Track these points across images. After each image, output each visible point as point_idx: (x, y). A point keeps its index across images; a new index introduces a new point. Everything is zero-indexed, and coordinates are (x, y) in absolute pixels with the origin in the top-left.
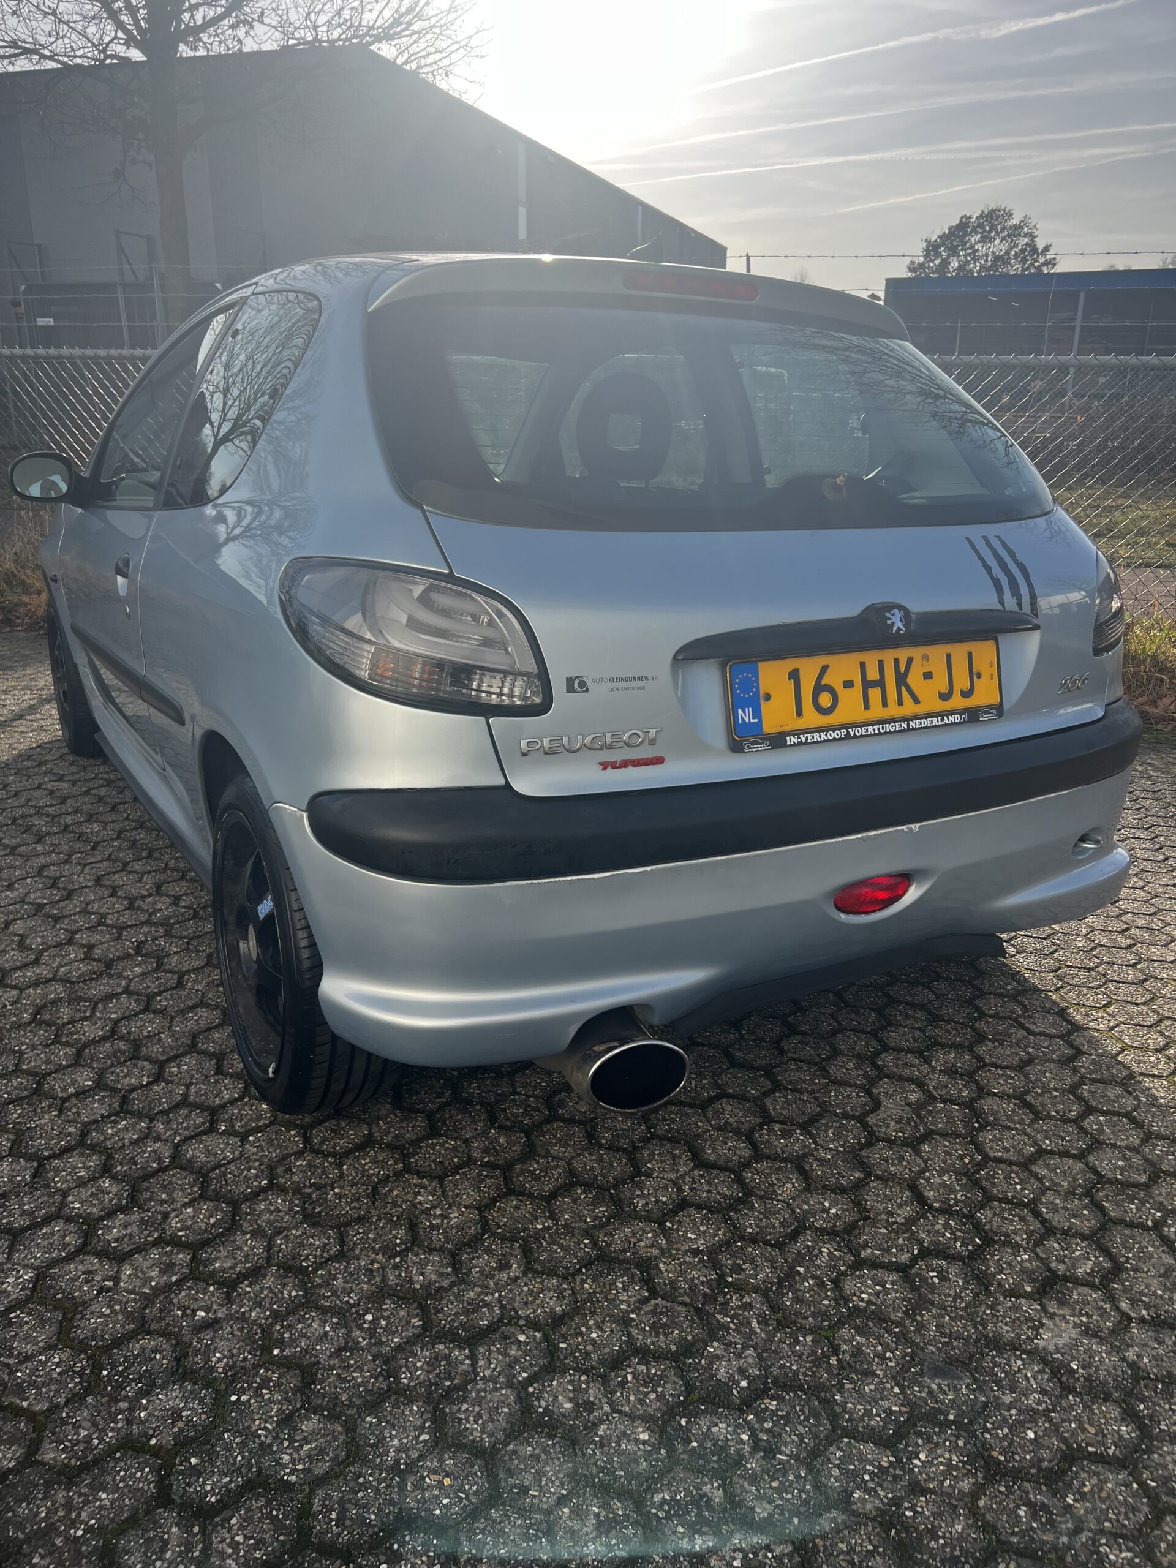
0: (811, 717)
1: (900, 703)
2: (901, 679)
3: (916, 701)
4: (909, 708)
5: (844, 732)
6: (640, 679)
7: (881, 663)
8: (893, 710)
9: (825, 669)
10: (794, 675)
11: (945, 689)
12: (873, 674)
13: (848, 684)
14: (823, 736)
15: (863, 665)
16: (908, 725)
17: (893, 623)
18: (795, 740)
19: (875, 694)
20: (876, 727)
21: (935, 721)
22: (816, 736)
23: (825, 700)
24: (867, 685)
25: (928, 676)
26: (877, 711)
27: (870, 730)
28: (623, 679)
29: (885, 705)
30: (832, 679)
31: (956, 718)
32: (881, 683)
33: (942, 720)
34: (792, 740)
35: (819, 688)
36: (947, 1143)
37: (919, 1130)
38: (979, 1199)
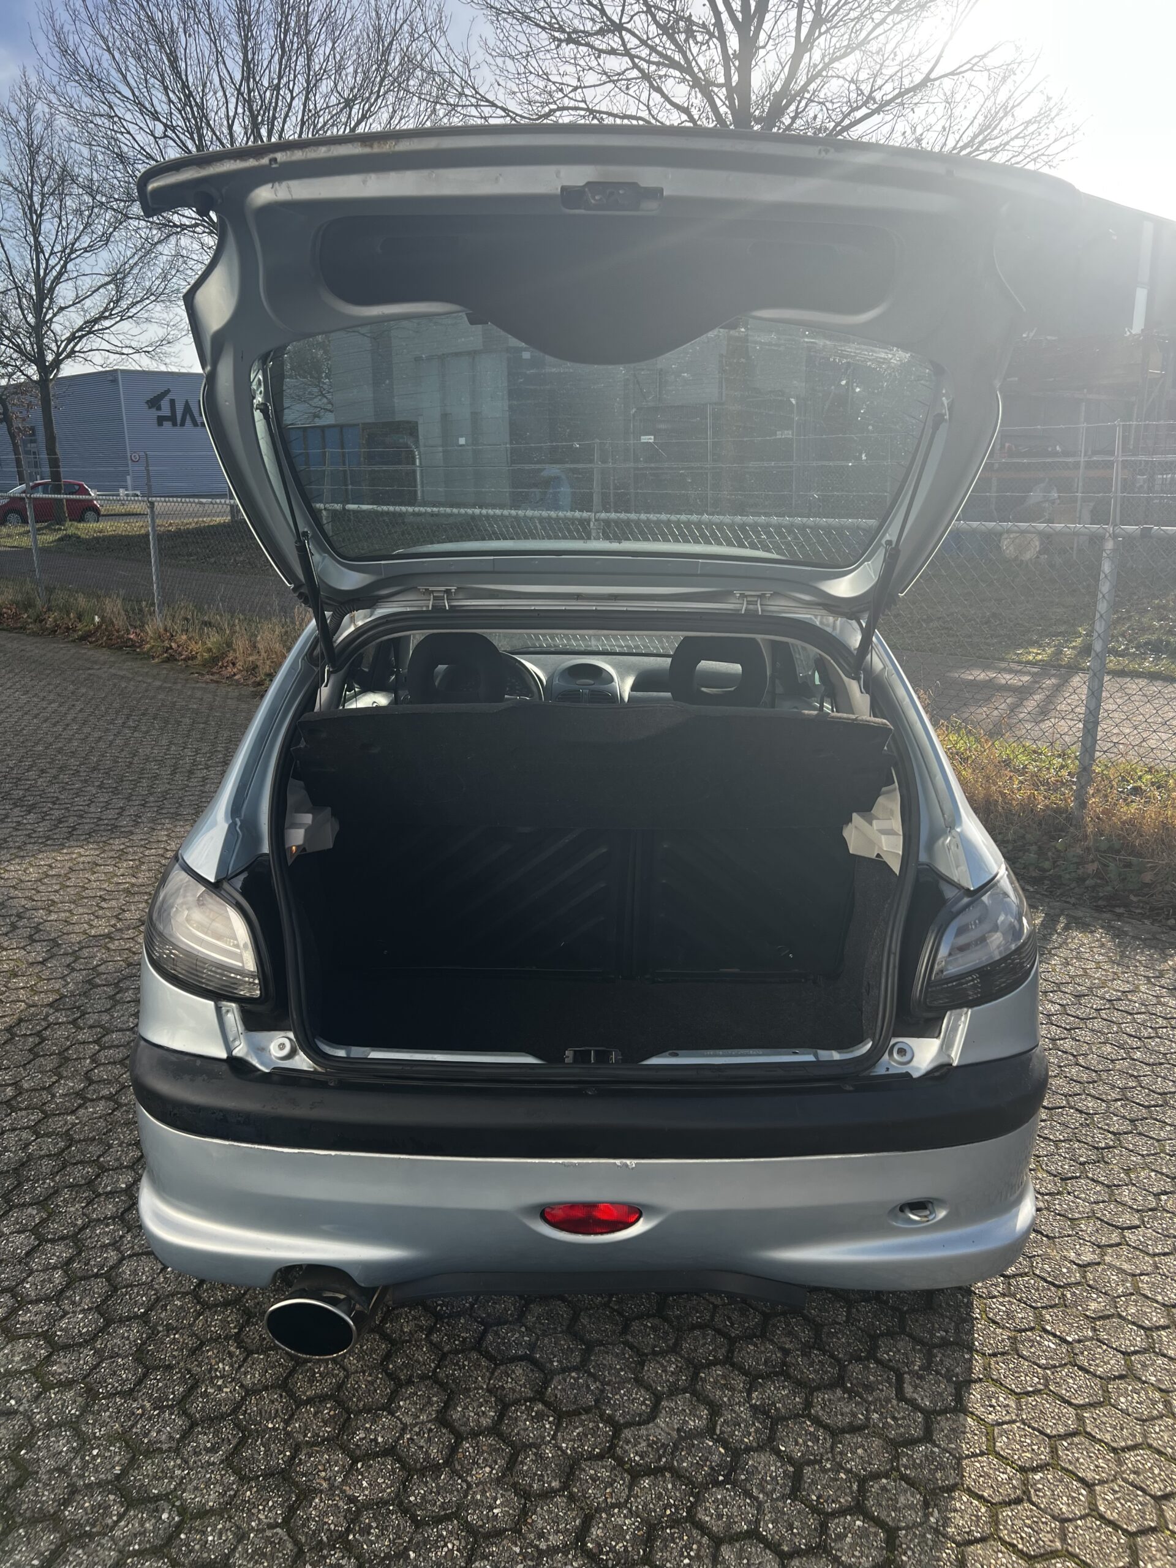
36: (670, 1486)
37: (660, 1460)
38: (636, 1557)
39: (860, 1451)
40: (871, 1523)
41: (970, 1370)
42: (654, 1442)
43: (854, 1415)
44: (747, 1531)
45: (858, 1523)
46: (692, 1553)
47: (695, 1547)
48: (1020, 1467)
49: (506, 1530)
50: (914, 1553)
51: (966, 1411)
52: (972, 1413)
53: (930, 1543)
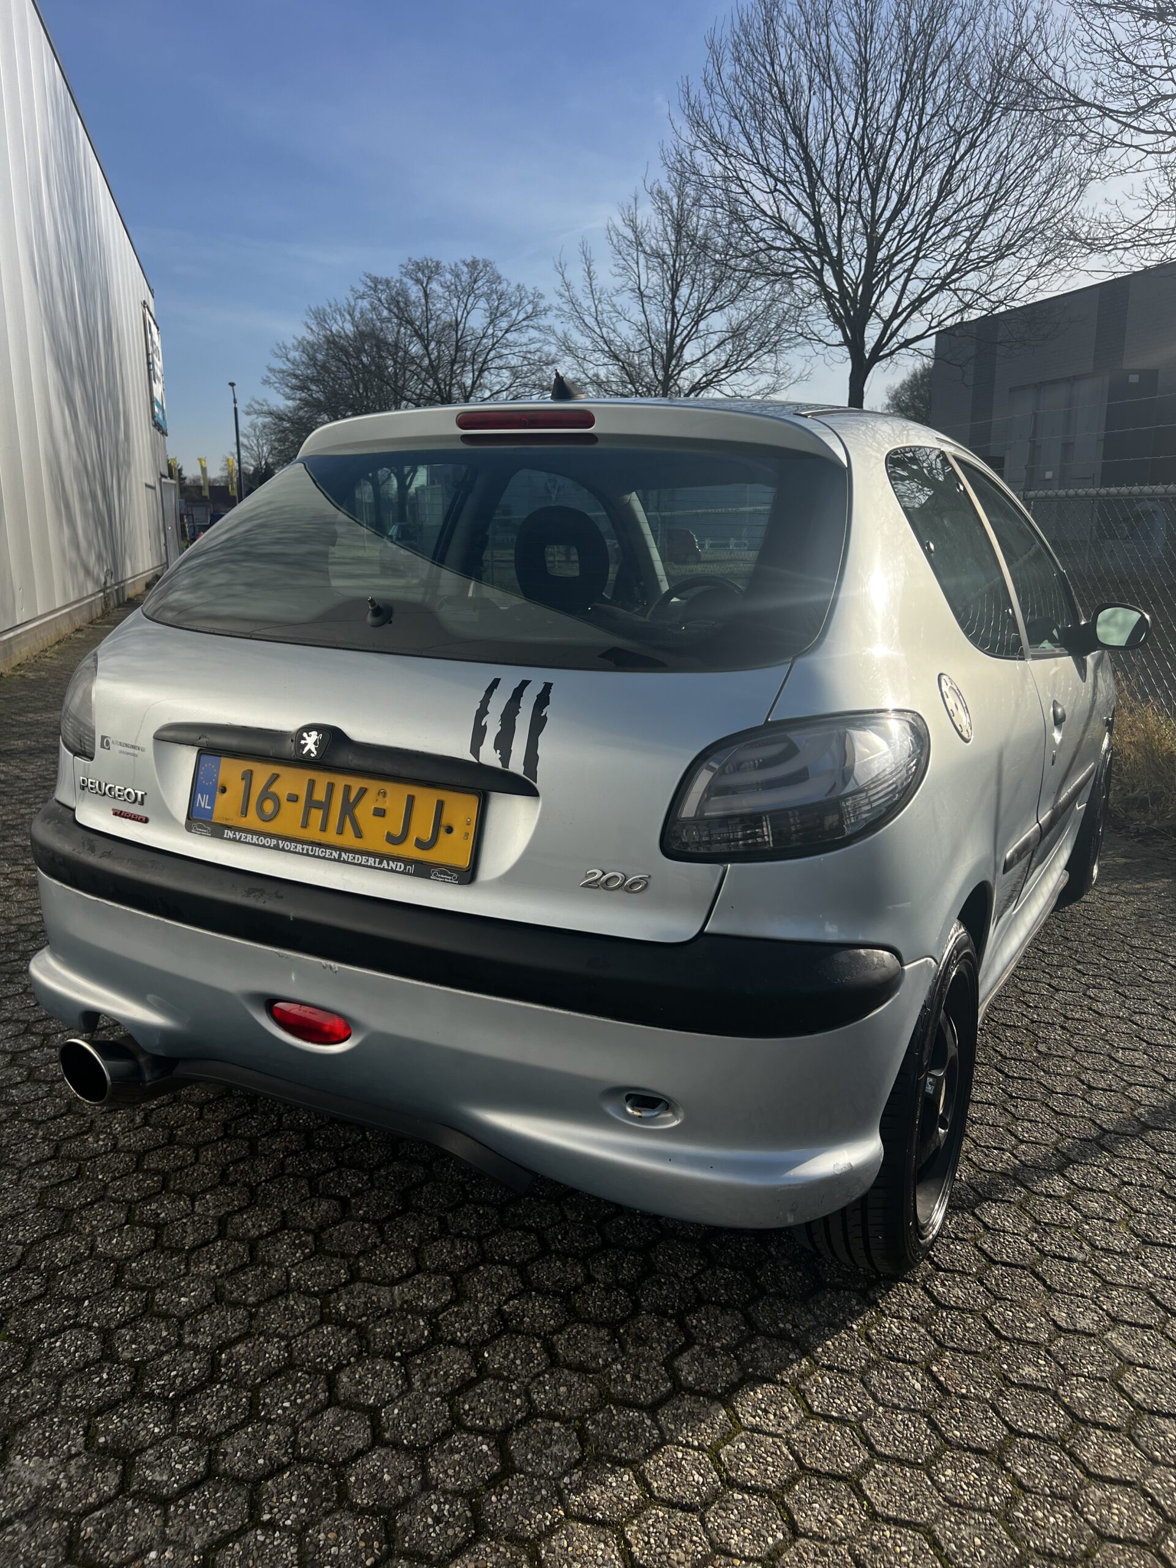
0: (252, 820)
1: (340, 832)
2: (348, 808)
3: (359, 834)
4: (348, 839)
5: (274, 842)
6: (134, 747)
7: (331, 787)
8: (331, 837)
9: (275, 777)
10: (248, 776)
11: (397, 831)
12: (320, 795)
13: (293, 798)
14: (255, 840)
15: (312, 784)
16: (340, 856)
17: (306, 744)
18: (231, 834)
19: (317, 815)
20: (305, 847)
21: (371, 861)
22: (249, 836)
23: (269, 806)
24: (311, 804)
25: (380, 813)
26: (313, 833)
27: (299, 847)
28: (127, 745)
29: (324, 828)
30: (282, 789)
31: (400, 866)
32: (326, 806)
33: (381, 863)
34: (229, 834)
35: (266, 794)
36: (344, 1341)
37: (360, 1317)
38: (249, 1382)
39: (563, 1389)
40: (497, 1454)
41: (780, 1369)
42: (373, 1302)
43: (595, 1357)
44: (369, 1406)
45: (485, 1447)
46: (299, 1401)
47: (308, 1397)
48: (729, 1478)
49: (175, 1316)
50: (510, 1498)
51: (727, 1404)
52: (733, 1408)
53: (538, 1498)
